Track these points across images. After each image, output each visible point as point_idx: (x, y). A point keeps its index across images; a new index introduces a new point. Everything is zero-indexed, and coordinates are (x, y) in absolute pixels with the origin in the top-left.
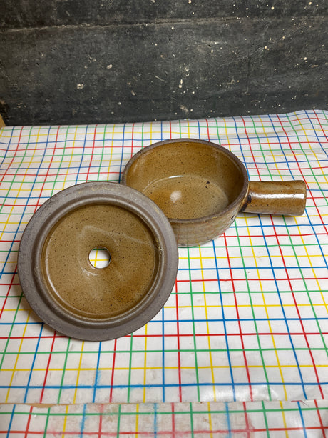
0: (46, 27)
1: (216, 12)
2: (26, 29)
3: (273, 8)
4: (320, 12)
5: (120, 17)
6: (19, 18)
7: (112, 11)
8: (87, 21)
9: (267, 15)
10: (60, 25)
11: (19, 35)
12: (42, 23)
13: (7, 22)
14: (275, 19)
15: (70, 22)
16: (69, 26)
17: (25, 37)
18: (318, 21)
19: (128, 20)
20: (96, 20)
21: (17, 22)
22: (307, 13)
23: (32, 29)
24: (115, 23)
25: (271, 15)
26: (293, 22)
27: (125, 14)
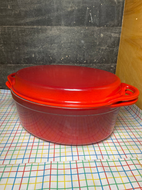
0: (19, 65)
1: (69, 62)
2: (13, 65)
3: (85, 62)
4: (98, 63)
5: (42, 63)
6: (11, 62)
7: (39, 61)
8: (32, 63)
9: (84, 63)
10: (24, 64)
11: (11, 66)
12: (18, 63)
13: (8, 62)
14: (86, 64)
15: (27, 63)
16: (26, 65)
17: (12, 67)
18: (98, 65)
19: (44, 63)
20: (35, 63)
21: (11, 63)
22: (95, 63)
23: (15, 65)
24: (40, 64)
25: (85, 63)
26: (91, 66)
27: (43, 62)
